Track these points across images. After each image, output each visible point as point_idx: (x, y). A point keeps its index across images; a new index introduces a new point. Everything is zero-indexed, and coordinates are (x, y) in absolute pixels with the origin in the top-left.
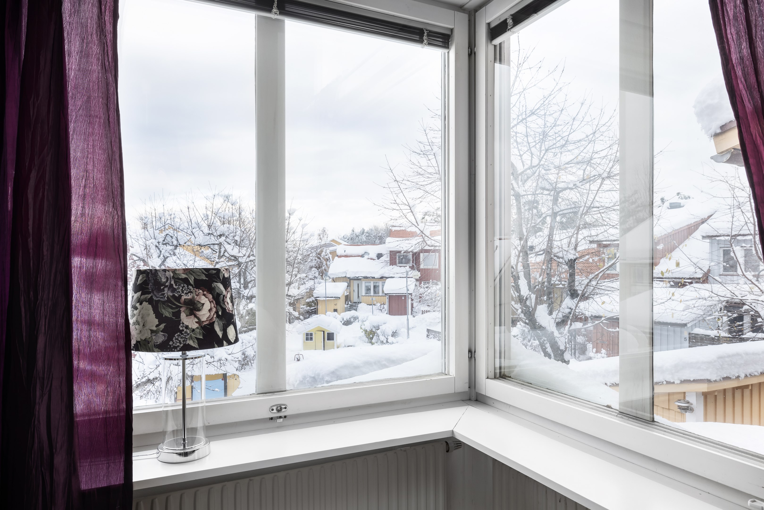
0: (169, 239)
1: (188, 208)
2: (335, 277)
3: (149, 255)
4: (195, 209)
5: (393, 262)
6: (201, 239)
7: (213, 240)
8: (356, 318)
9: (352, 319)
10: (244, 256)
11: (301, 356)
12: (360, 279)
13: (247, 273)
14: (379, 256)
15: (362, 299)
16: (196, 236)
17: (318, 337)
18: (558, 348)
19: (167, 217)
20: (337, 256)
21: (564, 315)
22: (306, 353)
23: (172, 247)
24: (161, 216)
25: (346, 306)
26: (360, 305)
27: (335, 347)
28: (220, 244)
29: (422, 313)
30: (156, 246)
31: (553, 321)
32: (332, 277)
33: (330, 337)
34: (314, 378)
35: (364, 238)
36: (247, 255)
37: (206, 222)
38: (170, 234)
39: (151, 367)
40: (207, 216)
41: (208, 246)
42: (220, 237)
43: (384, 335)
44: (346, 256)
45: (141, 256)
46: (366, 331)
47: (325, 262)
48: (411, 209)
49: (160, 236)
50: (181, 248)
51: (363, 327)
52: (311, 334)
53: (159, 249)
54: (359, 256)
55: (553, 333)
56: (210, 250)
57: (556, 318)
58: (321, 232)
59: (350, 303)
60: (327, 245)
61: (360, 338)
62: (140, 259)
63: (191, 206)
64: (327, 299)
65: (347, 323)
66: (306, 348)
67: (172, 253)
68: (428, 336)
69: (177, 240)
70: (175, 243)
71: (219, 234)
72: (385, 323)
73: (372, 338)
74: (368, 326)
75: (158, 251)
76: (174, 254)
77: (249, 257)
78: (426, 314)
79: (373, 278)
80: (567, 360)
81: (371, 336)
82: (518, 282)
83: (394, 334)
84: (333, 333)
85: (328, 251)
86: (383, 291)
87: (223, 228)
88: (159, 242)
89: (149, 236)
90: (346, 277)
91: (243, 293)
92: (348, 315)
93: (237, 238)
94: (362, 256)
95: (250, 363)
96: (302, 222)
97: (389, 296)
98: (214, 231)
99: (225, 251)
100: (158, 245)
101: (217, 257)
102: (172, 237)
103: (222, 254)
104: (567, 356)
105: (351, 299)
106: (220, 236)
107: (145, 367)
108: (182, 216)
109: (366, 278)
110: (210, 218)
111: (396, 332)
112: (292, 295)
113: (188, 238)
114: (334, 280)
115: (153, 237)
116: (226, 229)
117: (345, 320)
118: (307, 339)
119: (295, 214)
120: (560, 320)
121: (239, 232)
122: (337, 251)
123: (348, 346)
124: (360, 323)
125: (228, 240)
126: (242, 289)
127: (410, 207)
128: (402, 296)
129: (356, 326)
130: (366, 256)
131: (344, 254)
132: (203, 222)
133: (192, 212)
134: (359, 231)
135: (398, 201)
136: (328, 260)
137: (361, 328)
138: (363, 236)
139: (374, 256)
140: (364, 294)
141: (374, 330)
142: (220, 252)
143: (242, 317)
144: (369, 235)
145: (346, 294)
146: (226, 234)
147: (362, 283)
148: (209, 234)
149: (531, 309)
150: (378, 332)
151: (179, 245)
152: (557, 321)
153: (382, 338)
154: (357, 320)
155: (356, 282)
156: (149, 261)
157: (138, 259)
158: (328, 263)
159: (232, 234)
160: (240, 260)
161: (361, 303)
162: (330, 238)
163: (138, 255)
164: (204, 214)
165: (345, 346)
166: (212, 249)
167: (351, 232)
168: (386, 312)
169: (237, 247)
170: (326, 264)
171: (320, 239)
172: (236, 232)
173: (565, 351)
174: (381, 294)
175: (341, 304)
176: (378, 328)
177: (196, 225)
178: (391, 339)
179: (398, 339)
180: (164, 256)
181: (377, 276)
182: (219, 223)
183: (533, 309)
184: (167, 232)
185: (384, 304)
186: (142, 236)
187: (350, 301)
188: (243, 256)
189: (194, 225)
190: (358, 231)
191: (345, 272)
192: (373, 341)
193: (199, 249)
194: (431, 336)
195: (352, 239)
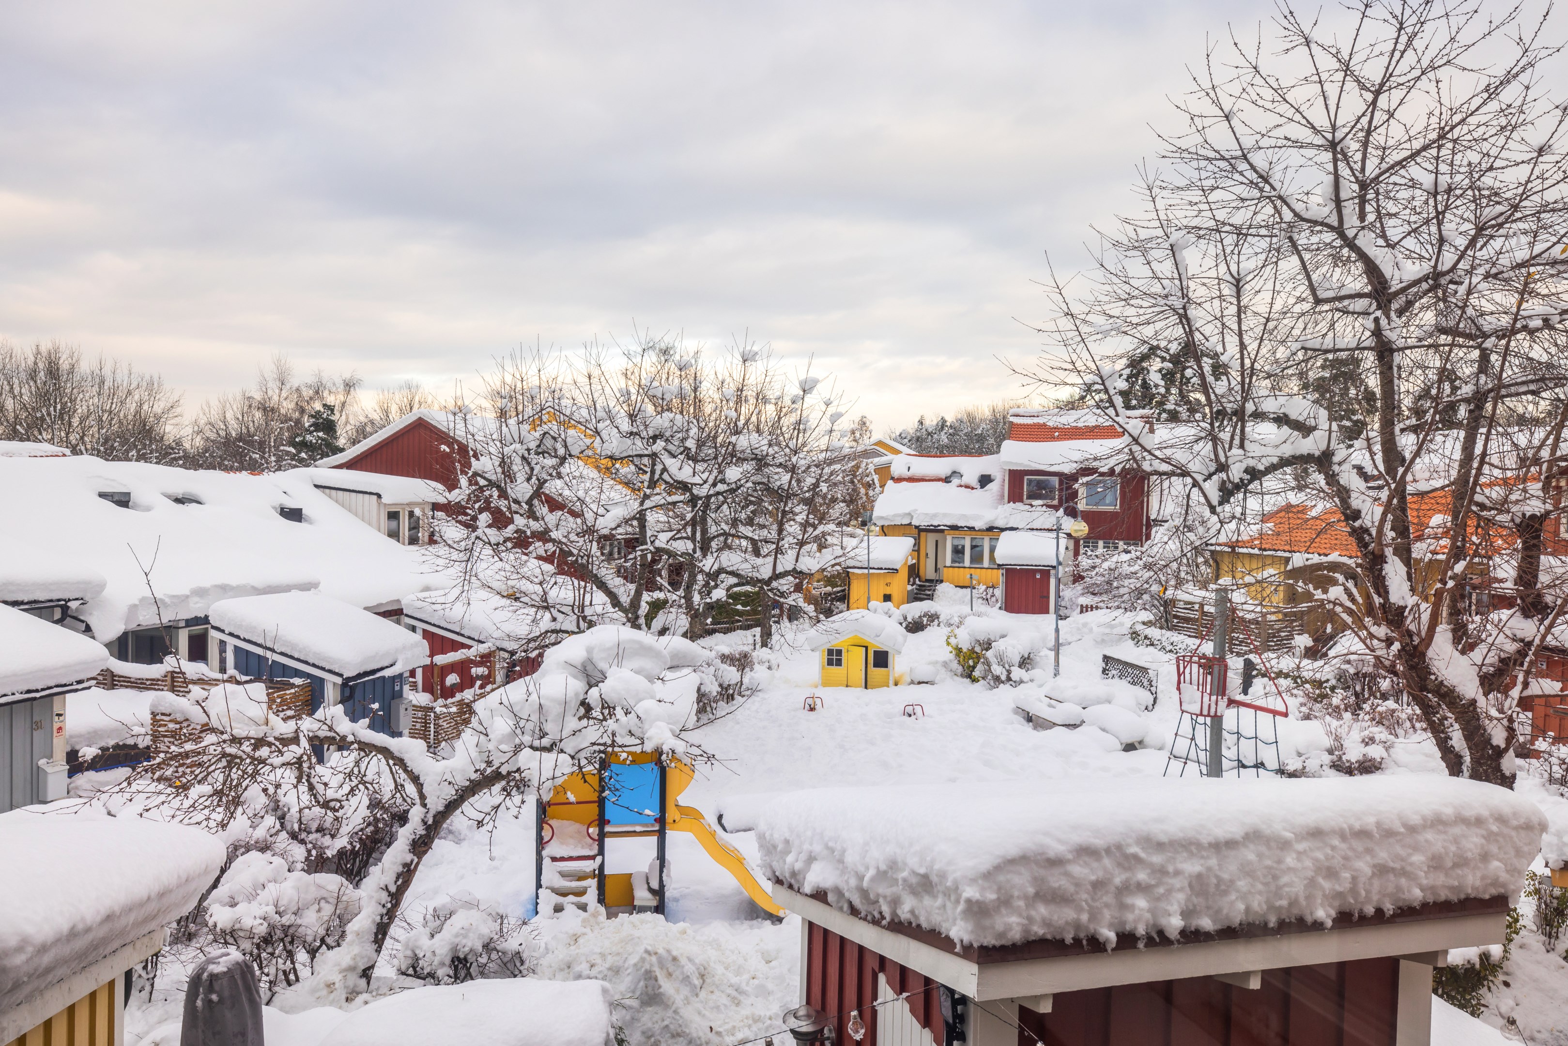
0: (549, 442)
1: (590, 378)
2: (886, 523)
3: (509, 476)
4: (603, 379)
5: (1015, 496)
6: (614, 444)
7: (639, 446)
8: (933, 617)
9: (925, 620)
10: (705, 482)
11: (818, 701)
12: (942, 531)
13: (709, 520)
14: (985, 480)
15: (946, 573)
16: (605, 437)
17: (855, 660)
18: (1488, 741)
19: (545, 394)
20: (893, 478)
21: (1503, 655)
22: (828, 694)
23: (554, 461)
24: (533, 393)
25: (910, 588)
26: (940, 587)
27: (891, 682)
28: (654, 456)
29: (1082, 612)
30: (523, 458)
31: (1473, 672)
32: (880, 523)
33: (881, 659)
34: (925, 877)
35: (944, 439)
36: (711, 481)
37: (625, 406)
38: (552, 433)
39: (503, 747)
40: (629, 393)
41: (629, 458)
42: (654, 443)
43: (1001, 662)
44: (911, 480)
45: (493, 478)
46: (959, 650)
47: (863, 491)
48: (1103, 384)
49: (532, 438)
50: (572, 461)
51: (953, 641)
52: (839, 652)
53: (529, 464)
54: (939, 480)
55: (1473, 702)
56: (633, 468)
57: (1483, 665)
58: (856, 426)
59: (918, 582)
60: (867, 454)
61: (945, 664)
62: (491, 484)
63: (596, 373)
64: (871, 571)
65: (915, 627)
66: (826, 683)
67: (554, 474)
68: (1104, 671)
69: (566, 447)
70: (561, 451)
71: (651, 433)
72: (1003, 636)
73: (974, 667)
74: (964, 640)
75: (527, 468)
76: (559, 476)
77: (714, 485)
78: (1089, 613)
79: (972, 529)
80: (1508, 773)
81: (971, 663)
82: (1381, 569)
83: (1025, 662)
84: (886, 653)
85: (871, 468)
86: (992, 558)
87: (660, 421)
88: (528, 450)
89: (509, 437)
90: (910, 524)
91: (701, 565)
92: (916, 609)
93: (691, 444)
94: (947, 480)
95: (708, 709)
96: (831, 410)
97: (1007, 570)
98: (642, 428)
99: (665, 470)
100: (526, 455)
101: (646, 484)
102: (554, 438)
103: (657, 476)
104: (1510, 762)
105: (922, 573)
106: (655, 438)
107: (491, 746)
108: (576, 394)
109: (954, 528)
110: (633, 397)
111: (1029, 658)
112: (805, 570)
113: (588, 441)
114: (885, 531)
115: (517, 439)
116: (667, 424)
117: (909, 619)
118: (830, 663)
119: (815, 391)
120: (1492, 669)
121: (694, 431)
122: (892, 469)
123: (919, 683)
124: (944, 631)
125: (671, 447)
126: (698, 554)
127: (1101, 377)
128: (1035, 572)
129: (934, 635)
130: (956, 481)
131: (906, 474)
132: (618, 408)
133: (596, 387)
134: (935, 423)
135: (1079, 365)
136: (870, 486)
137: (948, 644)
138: (943, 433)
139: (974, 481)
140: (948, 563)
141: (978, 649)
142: (653, 472)
143: (696, 617)
144: (955, 430)
145: (911, 561)
146: (668, 434)
147: (945, 539)
148: (631, 433)
149: (1416, 641)
150: (989, 654)
151: (570, 455)
152: (1484, 669)
153: (997, 670)
154: (936, 622)
155: (931, 538)
156: (509, 491)
157: (486, 483)
158: (871, 493)
159: (680, 435)
160: (695, 491)
161: (942, 581)
162: (874, 439)
163: (487, 475)
164: (620, 390)
165: (912, 682)
166: (636, 466)
167: (916, 424)
168: (999, 605)
169: (690, 462)
170: (867, 494)
171: (855, 440)
172: (687, 430)
173: (1506, 750)
174: (986, 563)
175: (900, 585)
176: (987, 645)
177: (604, 415)
178: (1017, 673)
179: (1035, 673)
180: (538, 479)
181: (979, 524)
182: (650, 408)
183: (1422, 640)
184: (545, 428)
185: (993, 587)
186: (494, 437)
187: (918, 576)
188: (701, 482)
189: (601, 414)
190: (931, 422)
191: (909, 514)
192: (977, 673)
193: (610, 464)
194: (1114, 672)
195: (918, 440)
